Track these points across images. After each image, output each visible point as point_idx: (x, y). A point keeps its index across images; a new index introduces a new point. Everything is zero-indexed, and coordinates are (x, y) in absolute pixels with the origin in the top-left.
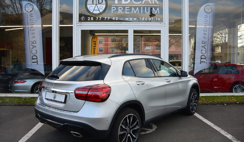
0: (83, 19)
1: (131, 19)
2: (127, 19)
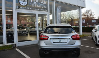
2: (36, 9)
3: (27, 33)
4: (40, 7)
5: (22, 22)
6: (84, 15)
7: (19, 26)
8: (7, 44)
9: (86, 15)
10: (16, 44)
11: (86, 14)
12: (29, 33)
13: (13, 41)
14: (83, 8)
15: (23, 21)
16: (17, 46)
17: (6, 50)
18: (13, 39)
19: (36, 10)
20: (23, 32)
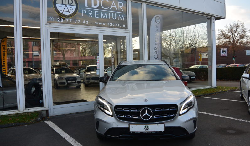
0: (52, 19)
1: (100, 24)
2: (97, 23)
3: (79, 82)
4: (108, 16)
5: (68, 55)
6: (225, 36)
7: (60, 65)
8: (27, 110)
9: (229, 38)
10: (47, 111)
11: (230, 34)
12: (84, 83)
13: (41, 101)
14: (218, 18)
15: (69, 52)
16: (49, 115)
17: (23, 125)
18: (42, 98)
19: (99, 26)
20: (68, 79)
